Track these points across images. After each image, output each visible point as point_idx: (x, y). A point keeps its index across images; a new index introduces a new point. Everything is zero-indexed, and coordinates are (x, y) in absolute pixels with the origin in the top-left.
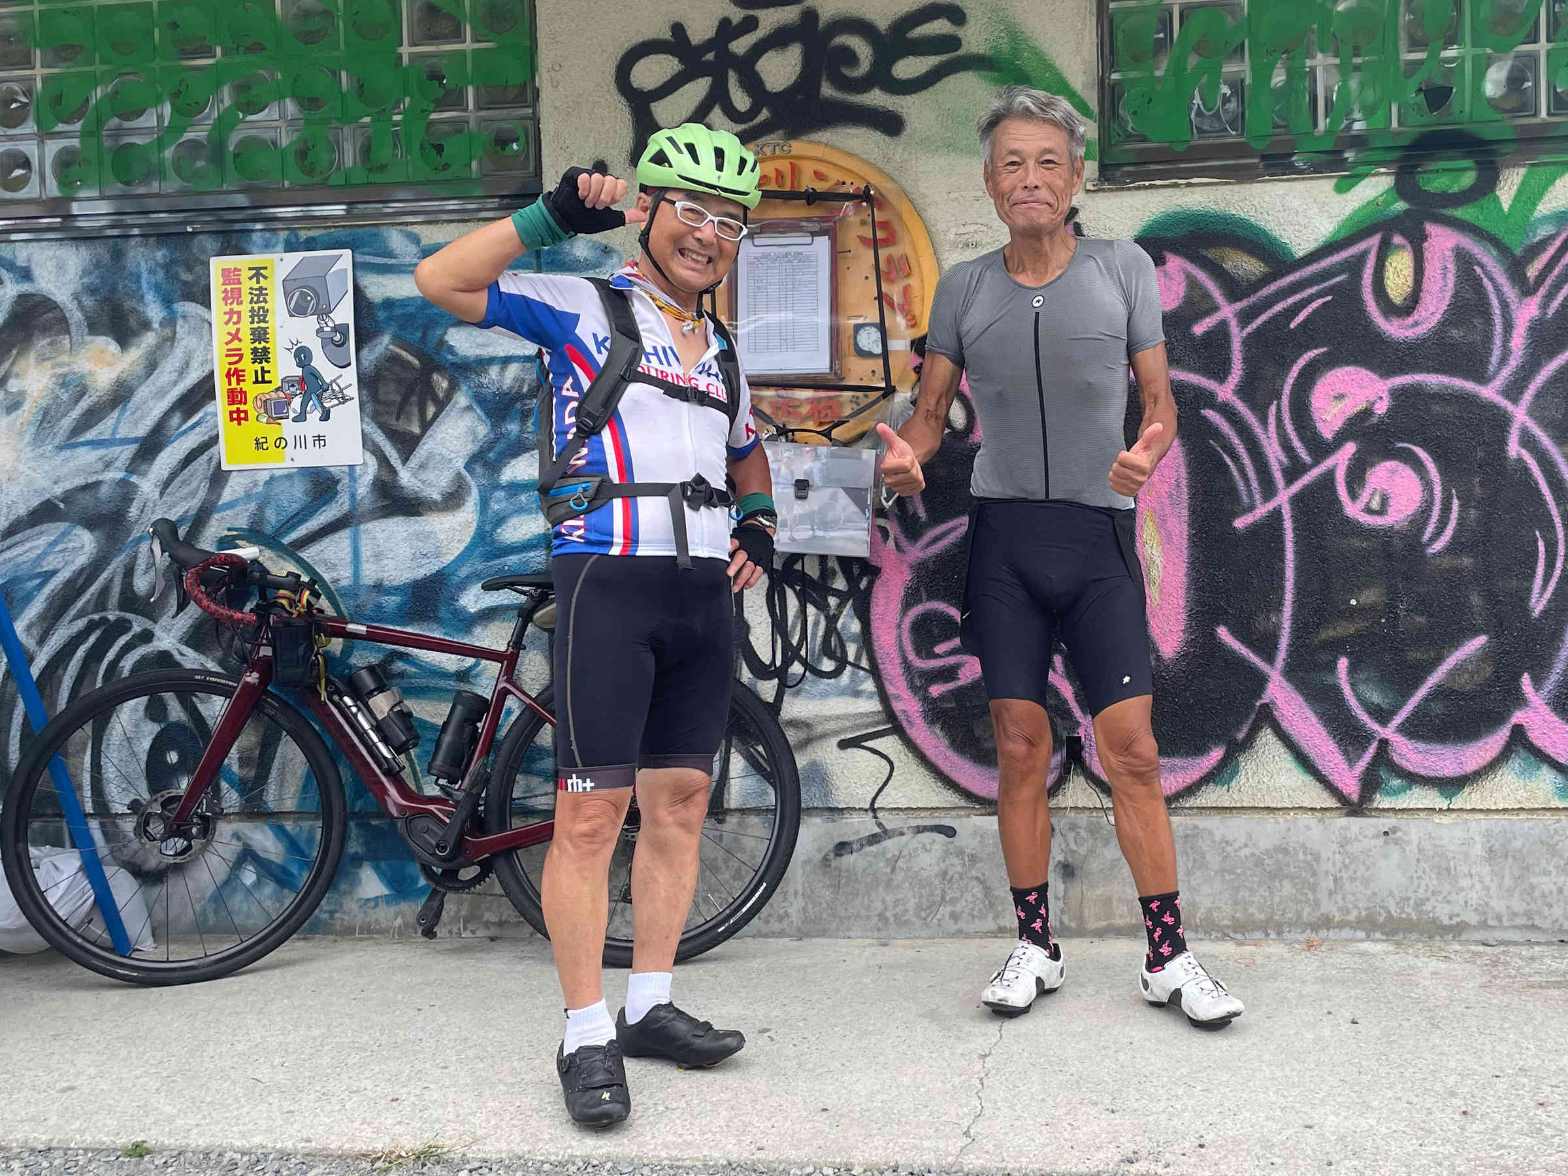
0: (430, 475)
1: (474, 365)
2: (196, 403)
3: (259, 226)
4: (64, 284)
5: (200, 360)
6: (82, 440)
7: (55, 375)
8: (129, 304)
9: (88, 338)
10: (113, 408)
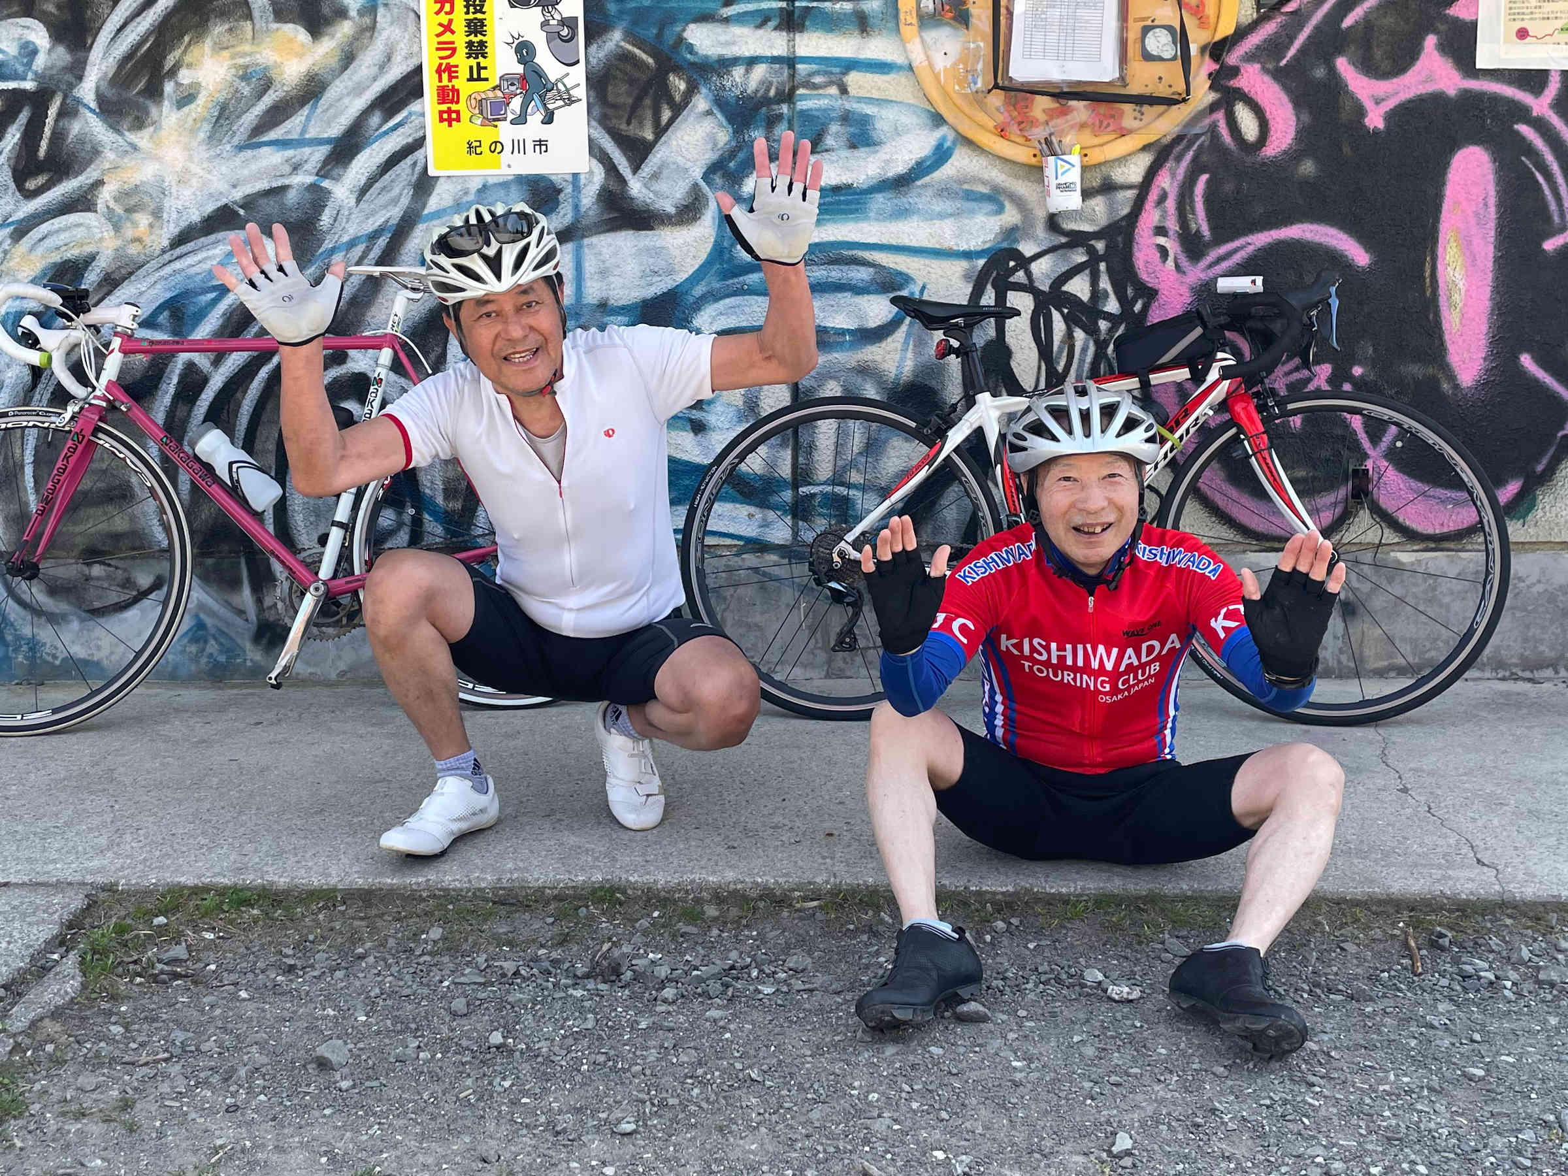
0: (662, 186)
1: (717, 66)
2: (398, 102)
5: (403, 54)
6: (265, 139)
7: (237, 67)
9: (274, 26)
10: (302, 105)
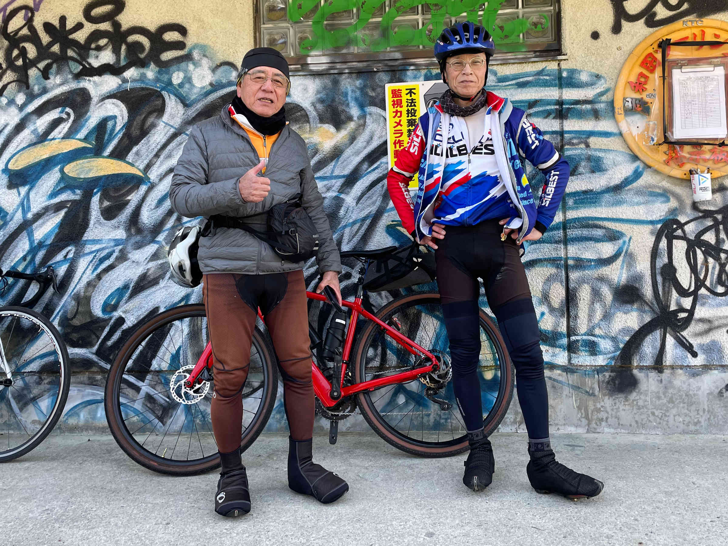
2: (375, 158)
3: (412, 68)
4: (306, 98)
5: (378, 136)
8: (341, 108)
9: (319, 125)
10: (332, 160)
